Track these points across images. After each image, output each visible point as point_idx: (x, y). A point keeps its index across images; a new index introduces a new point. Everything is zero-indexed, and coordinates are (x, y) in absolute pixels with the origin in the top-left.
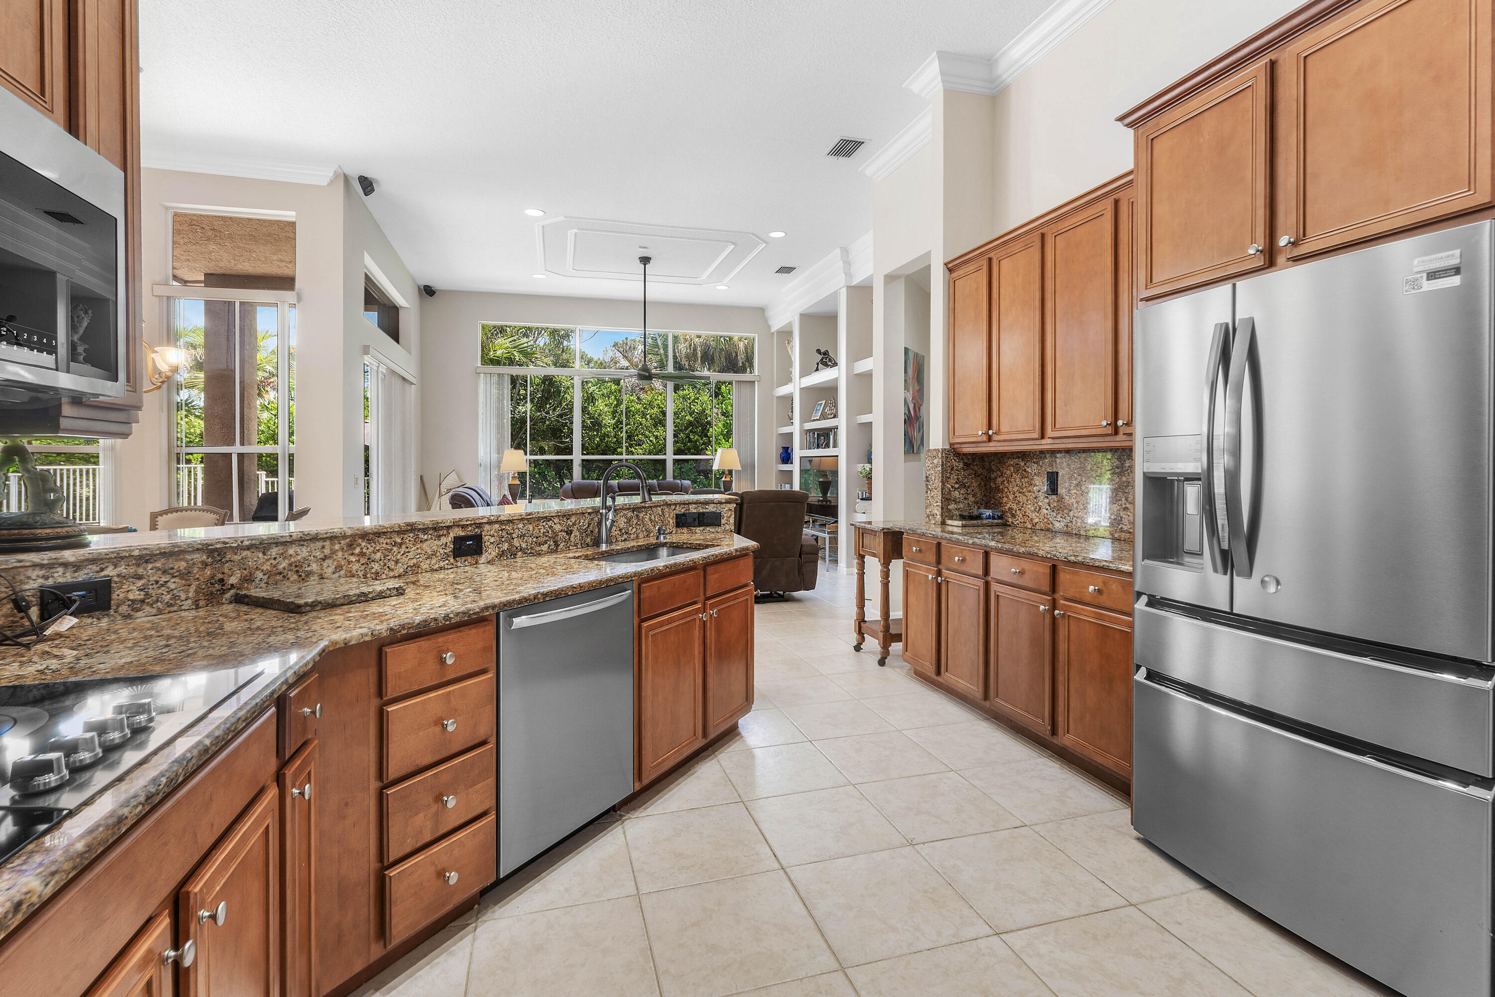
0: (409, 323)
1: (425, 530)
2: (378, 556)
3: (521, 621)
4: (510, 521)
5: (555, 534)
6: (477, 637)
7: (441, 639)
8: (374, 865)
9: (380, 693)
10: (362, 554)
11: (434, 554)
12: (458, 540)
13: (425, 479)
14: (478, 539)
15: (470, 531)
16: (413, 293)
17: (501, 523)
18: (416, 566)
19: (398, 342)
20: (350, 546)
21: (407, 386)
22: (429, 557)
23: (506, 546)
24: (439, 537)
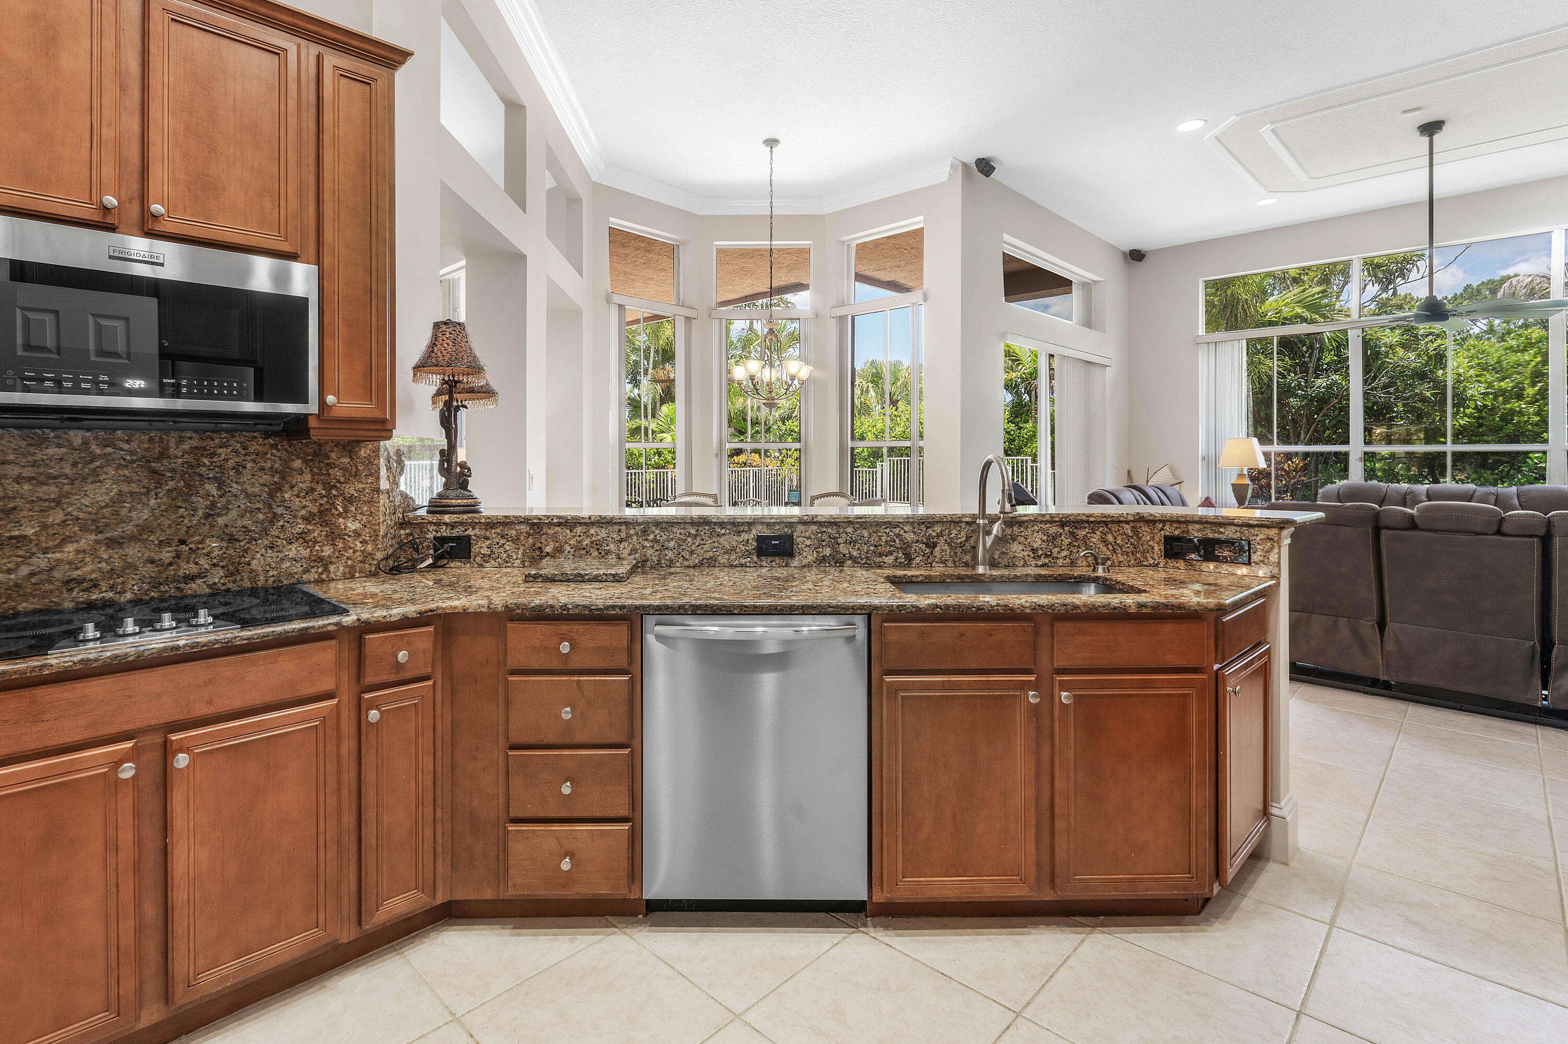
1: (721, 525)
4: (832, 524)
5: (907, 545)
7: (565, 628)
9: (504, 663)
11: (734, 549)
12: (762, 539)
14: (789, 540)
15: (778, 531)
17: (819, 524)
18: (713, 559)
20: (645, 532)
21: (1097, 371)
22: (727, 552)
23: (828, 551)
24: (739, 533)
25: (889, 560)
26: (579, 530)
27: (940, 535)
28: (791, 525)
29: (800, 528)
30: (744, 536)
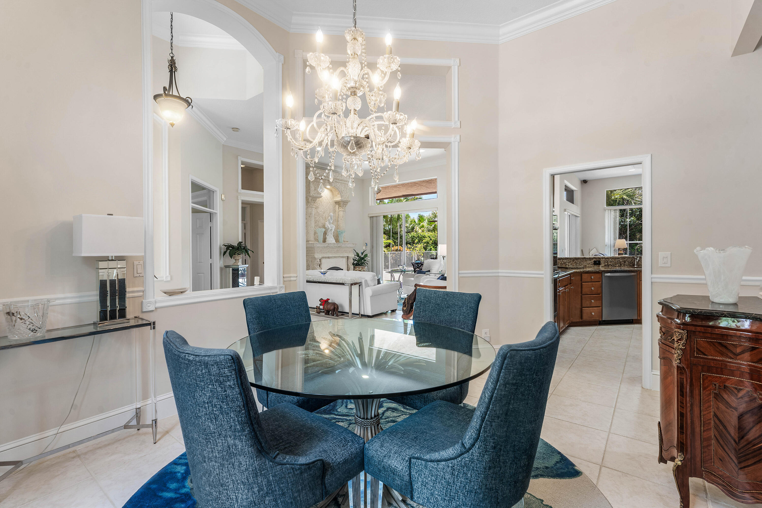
0: (577, 196)
1: (588, 259)
2: (578, 263)
3: (606, 274)
4: (607, 258)
5: (620, 262)
6: (598, 276)
7: (591, 274)
8: (580, 307)
9: (581, 281)
10: (575, 262)
11: (589, 264)
12: (594, 261)
13: (583, 250)
14: (599, 262)
15: (597, 260)
16: (578, 183)
17: (605, 258)
18: (586, 266)
19: (573, 203)
20: (573, 260)
21: (577, 218)
22: (588, 264)
23: (606, 264)
24: (590, 260)
25: (617, 265)
26: (561, 260)
27: (626, 260)
28: (600, 259)
29: (602, 259)
30: (591, 261)
